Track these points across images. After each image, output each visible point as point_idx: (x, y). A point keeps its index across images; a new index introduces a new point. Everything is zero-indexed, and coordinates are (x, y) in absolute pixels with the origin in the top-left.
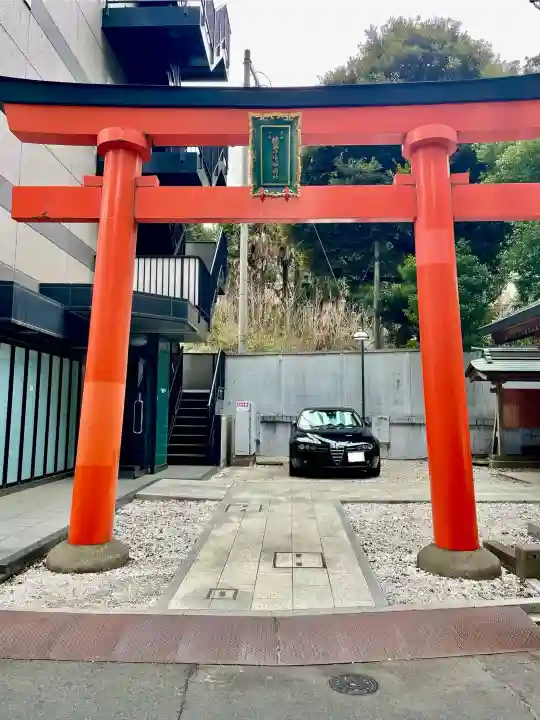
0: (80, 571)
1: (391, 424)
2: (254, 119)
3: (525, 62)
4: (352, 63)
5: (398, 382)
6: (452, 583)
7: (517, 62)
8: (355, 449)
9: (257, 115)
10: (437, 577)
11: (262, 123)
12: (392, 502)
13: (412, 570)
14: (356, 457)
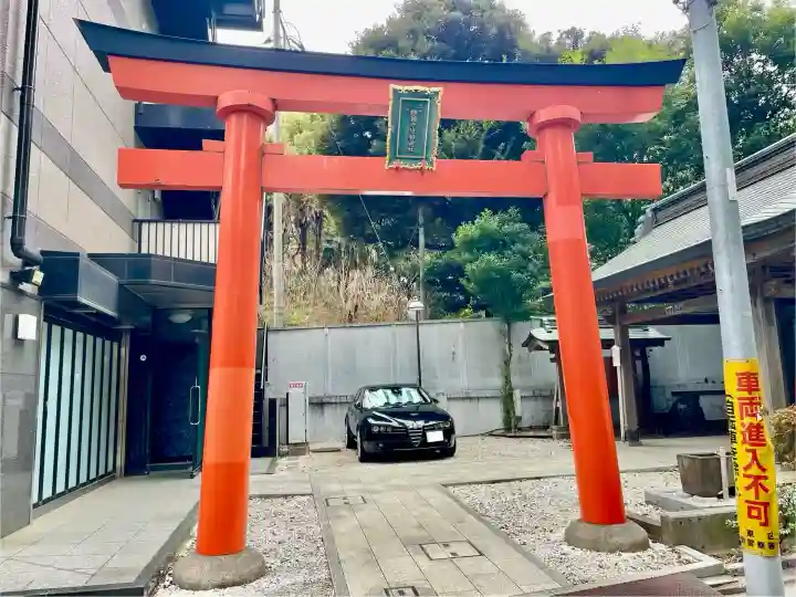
0: (223, 586)
1: (449, 399)
2: (395, 91)
3: (558, 35)
4: (391, 21)
5: (454, 353)
6: (613, 558)
7: (549, 33)
8: (433, 428)
9: (398, 87)
10: (594, 553)
11: (403, 95)
12: (494, 482)
13: (566, 548)
14: (435, 436)
